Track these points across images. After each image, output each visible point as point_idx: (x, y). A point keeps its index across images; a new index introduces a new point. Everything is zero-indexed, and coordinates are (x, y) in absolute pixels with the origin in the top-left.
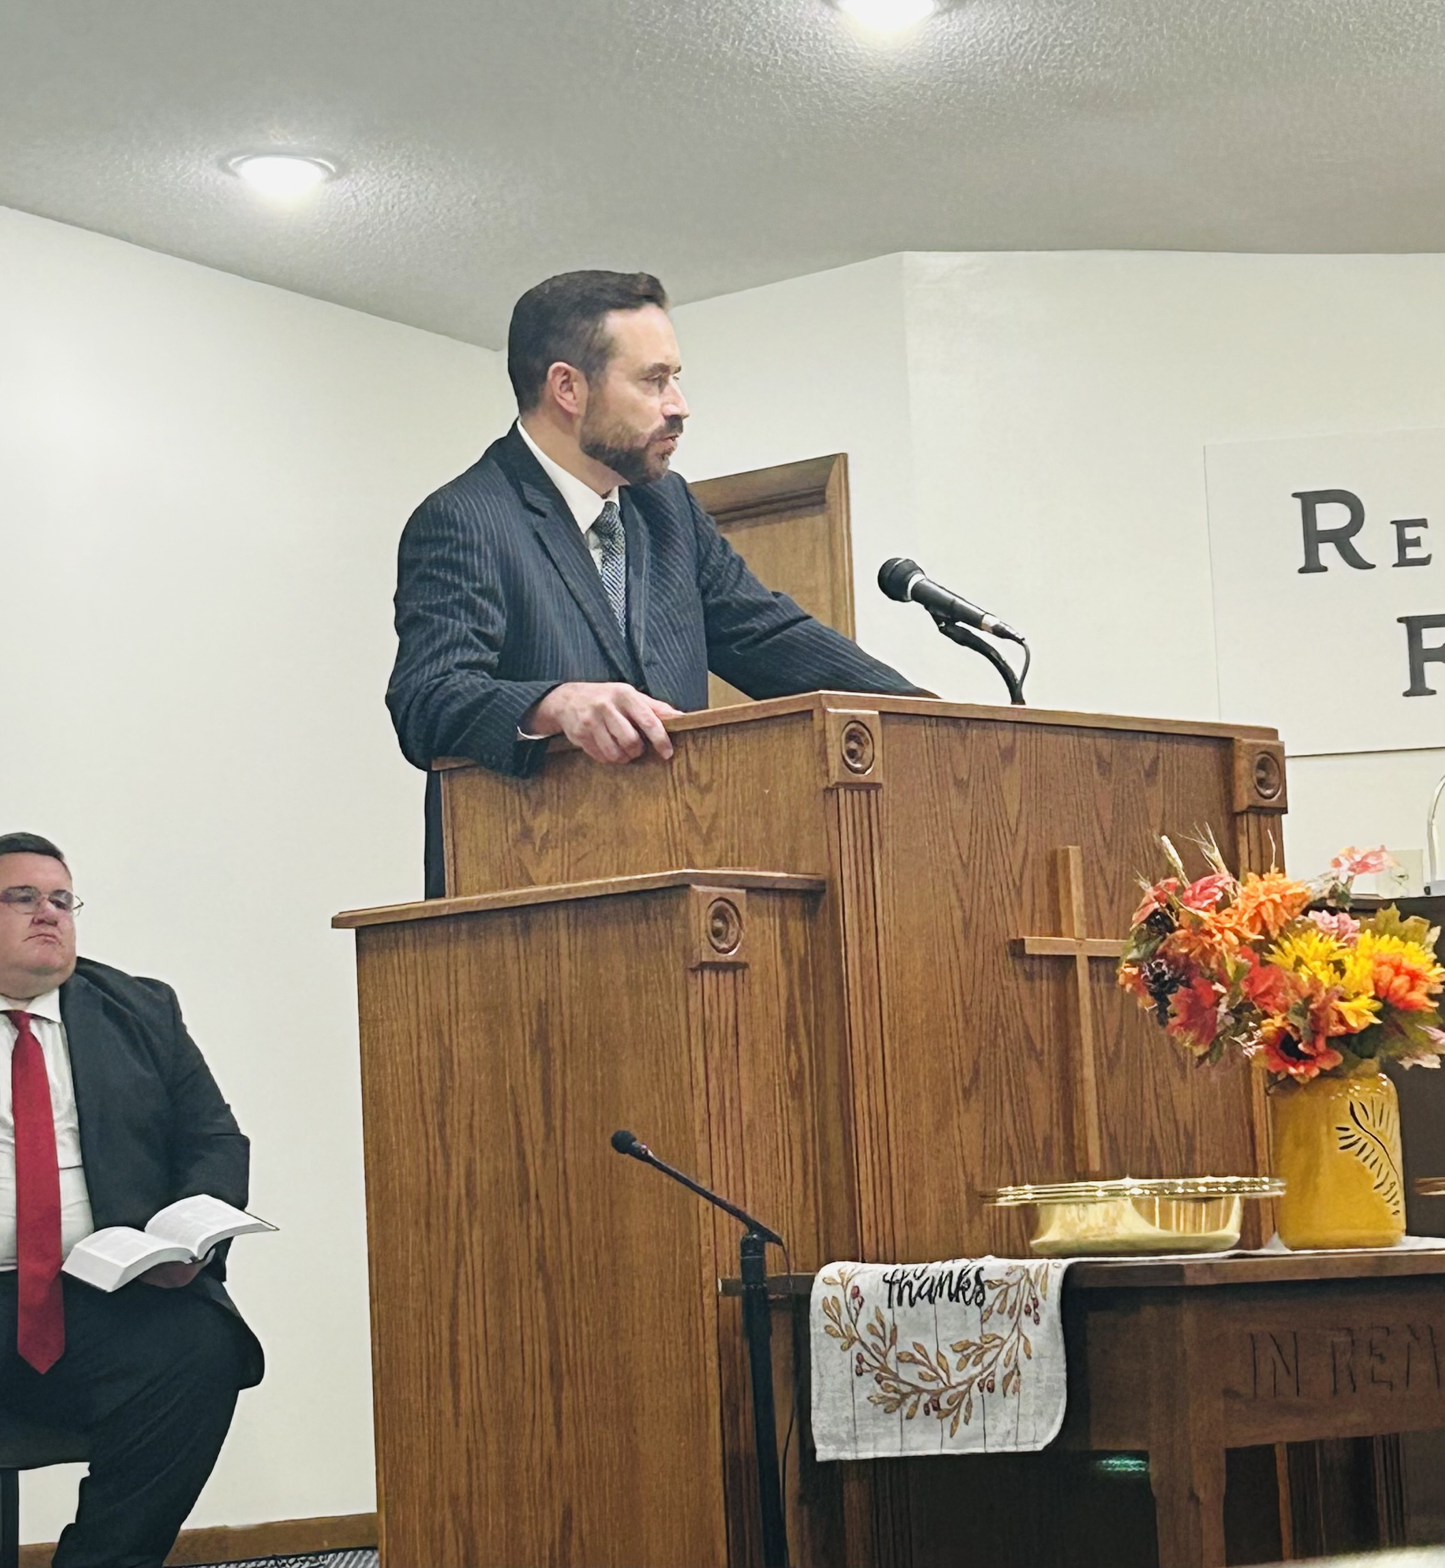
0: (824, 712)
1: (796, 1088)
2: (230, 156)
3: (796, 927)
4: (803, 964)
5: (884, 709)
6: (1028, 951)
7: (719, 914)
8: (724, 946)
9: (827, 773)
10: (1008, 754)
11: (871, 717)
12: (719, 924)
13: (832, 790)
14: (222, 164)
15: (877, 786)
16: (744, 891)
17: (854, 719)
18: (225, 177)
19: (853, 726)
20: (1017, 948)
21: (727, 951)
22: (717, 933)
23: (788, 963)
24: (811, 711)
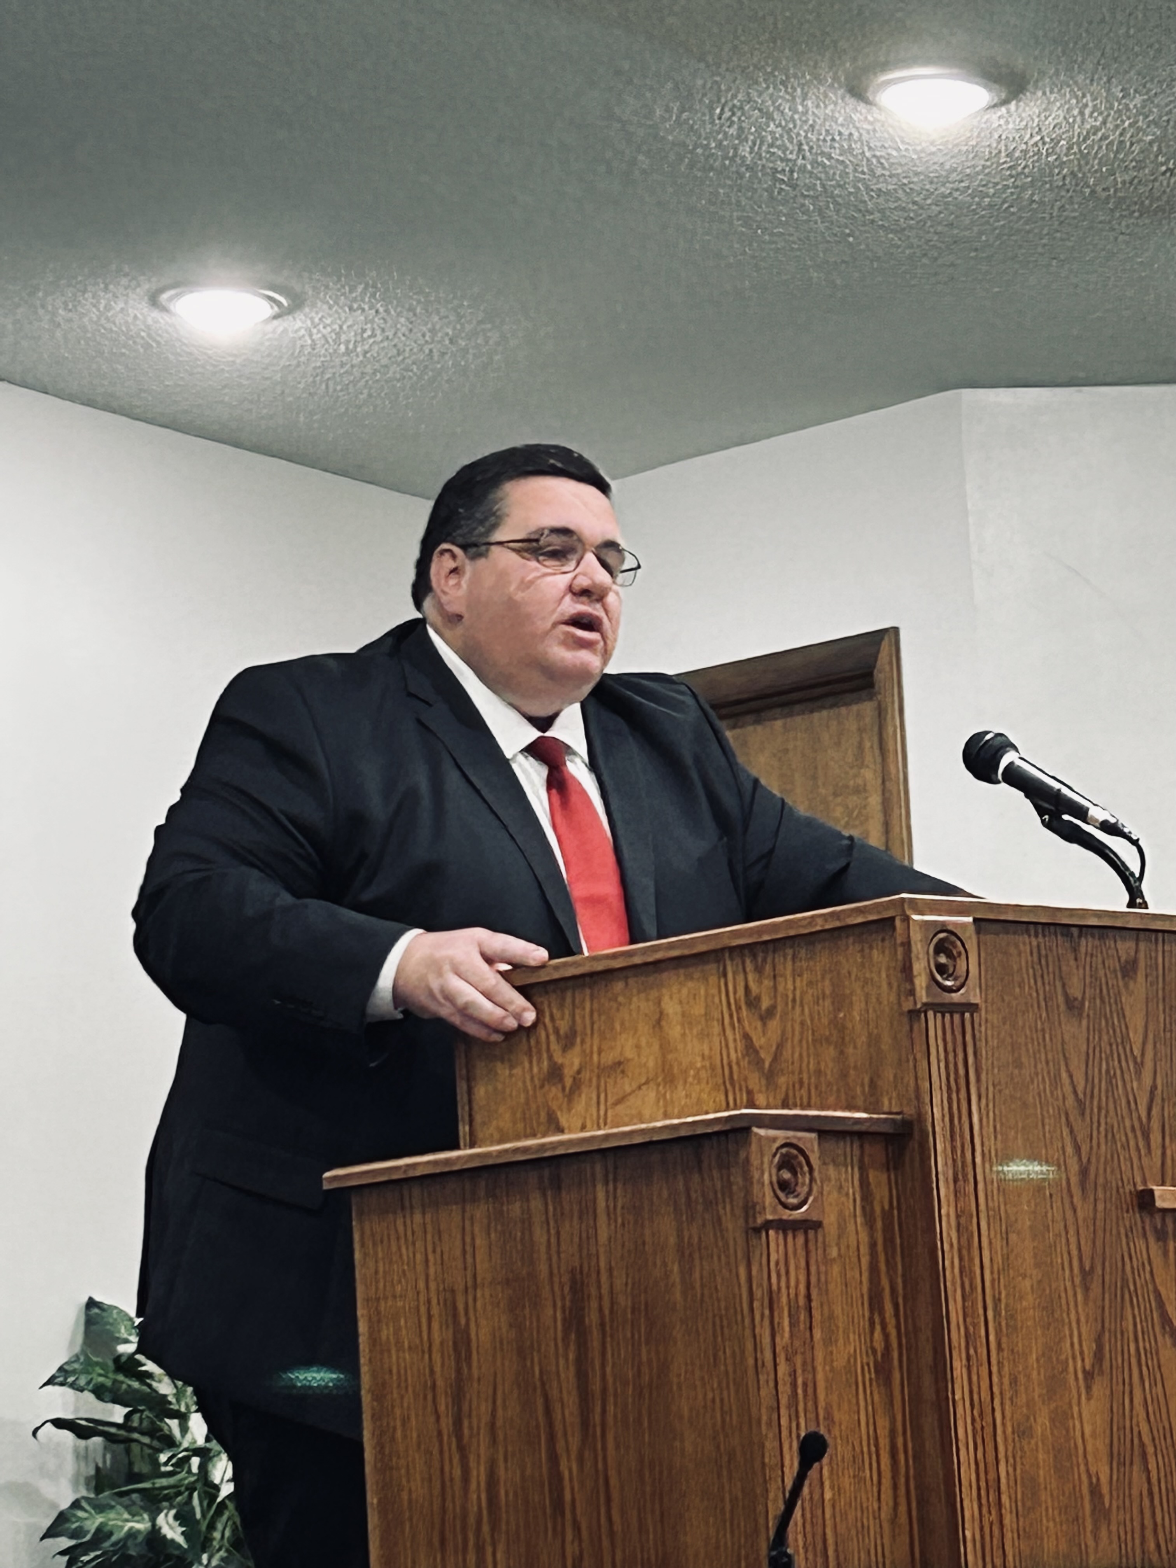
0: (907, 919)
1: (882, 1371)
2: (162, 290)
3: (878, 1179)
4: (888, 1220)
5: (979, 916)
6: (1159, 1204)
7: (786, 1163)
8: (793, 1201)
9: (912, 992)
10: (1129, 969)
11: (964, 925)
12: (786, 1175)
13: (919, 1012)
14: (154, 300)
15: (973, 1008)
16: (813, 1135)
17: (943, 928)
18: (156, 314)
19: (942, 935)
20: (1145, 1200)
21: (800, 1206)
22: (784, 1186)
23: (870, 1222)
24: (892, 919)
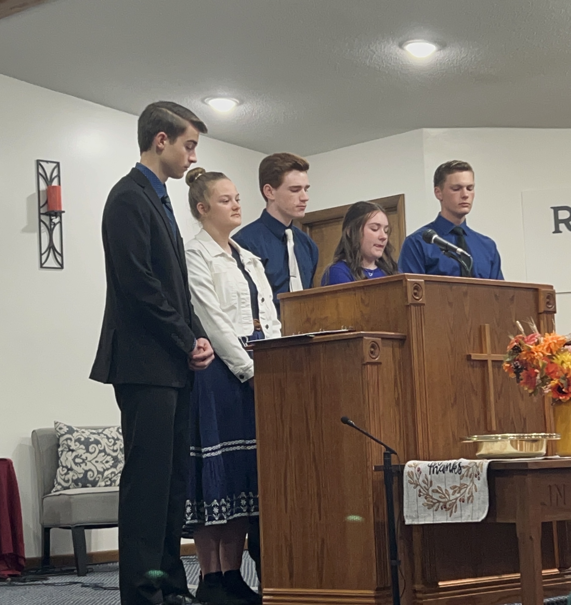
0: (406, 281)
1: (397, 404)
2: (205, 98)
3: (397, 350)
4: (399, 362)
5: (425, 279)
6: (473, 358)
7: (373, 346)
8: (374, 357)
9: (407, 300)
10: (466, 294)
11: (422, 282)
12: (372, 350)
13: (408, 306)
14: (203, 101)
15: (424, 304)
16: (380, 339)
17: (416, 283)
18: (203, 105)
19: (416, 285)
20: (469, 357)
21: (375, 358)
22: (372, 352)
23: (394, 363)
24: (402, 280)
